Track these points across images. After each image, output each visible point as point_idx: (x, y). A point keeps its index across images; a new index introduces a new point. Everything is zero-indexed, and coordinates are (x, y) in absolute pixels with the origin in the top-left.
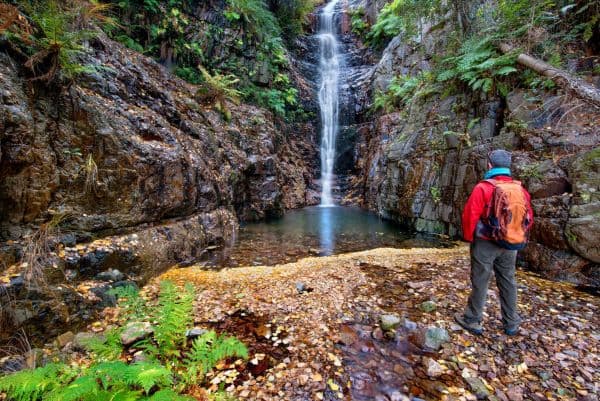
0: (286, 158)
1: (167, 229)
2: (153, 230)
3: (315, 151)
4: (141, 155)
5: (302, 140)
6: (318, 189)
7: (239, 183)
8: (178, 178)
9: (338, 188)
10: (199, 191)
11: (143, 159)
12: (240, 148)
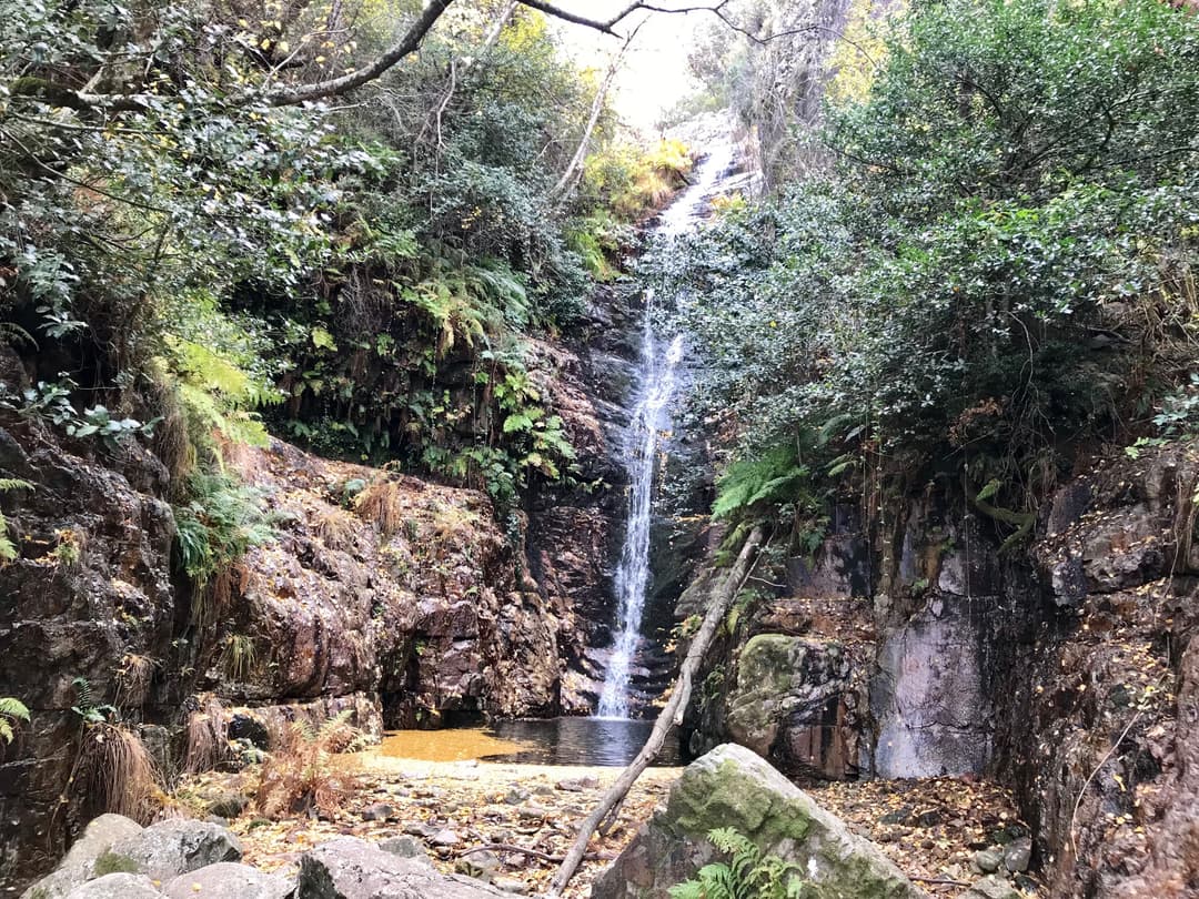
0: (516, 596)
1: (290, 710)
2: (277, 709)
3: (598, 576)
4: (278, 619)
5: (568, 548)
6: (598, 672)
7: (394, 653)
8: (311, 646)
9: (645, 672)
10: (330, 663)
11: (279, 624)
12: (404, 586)
